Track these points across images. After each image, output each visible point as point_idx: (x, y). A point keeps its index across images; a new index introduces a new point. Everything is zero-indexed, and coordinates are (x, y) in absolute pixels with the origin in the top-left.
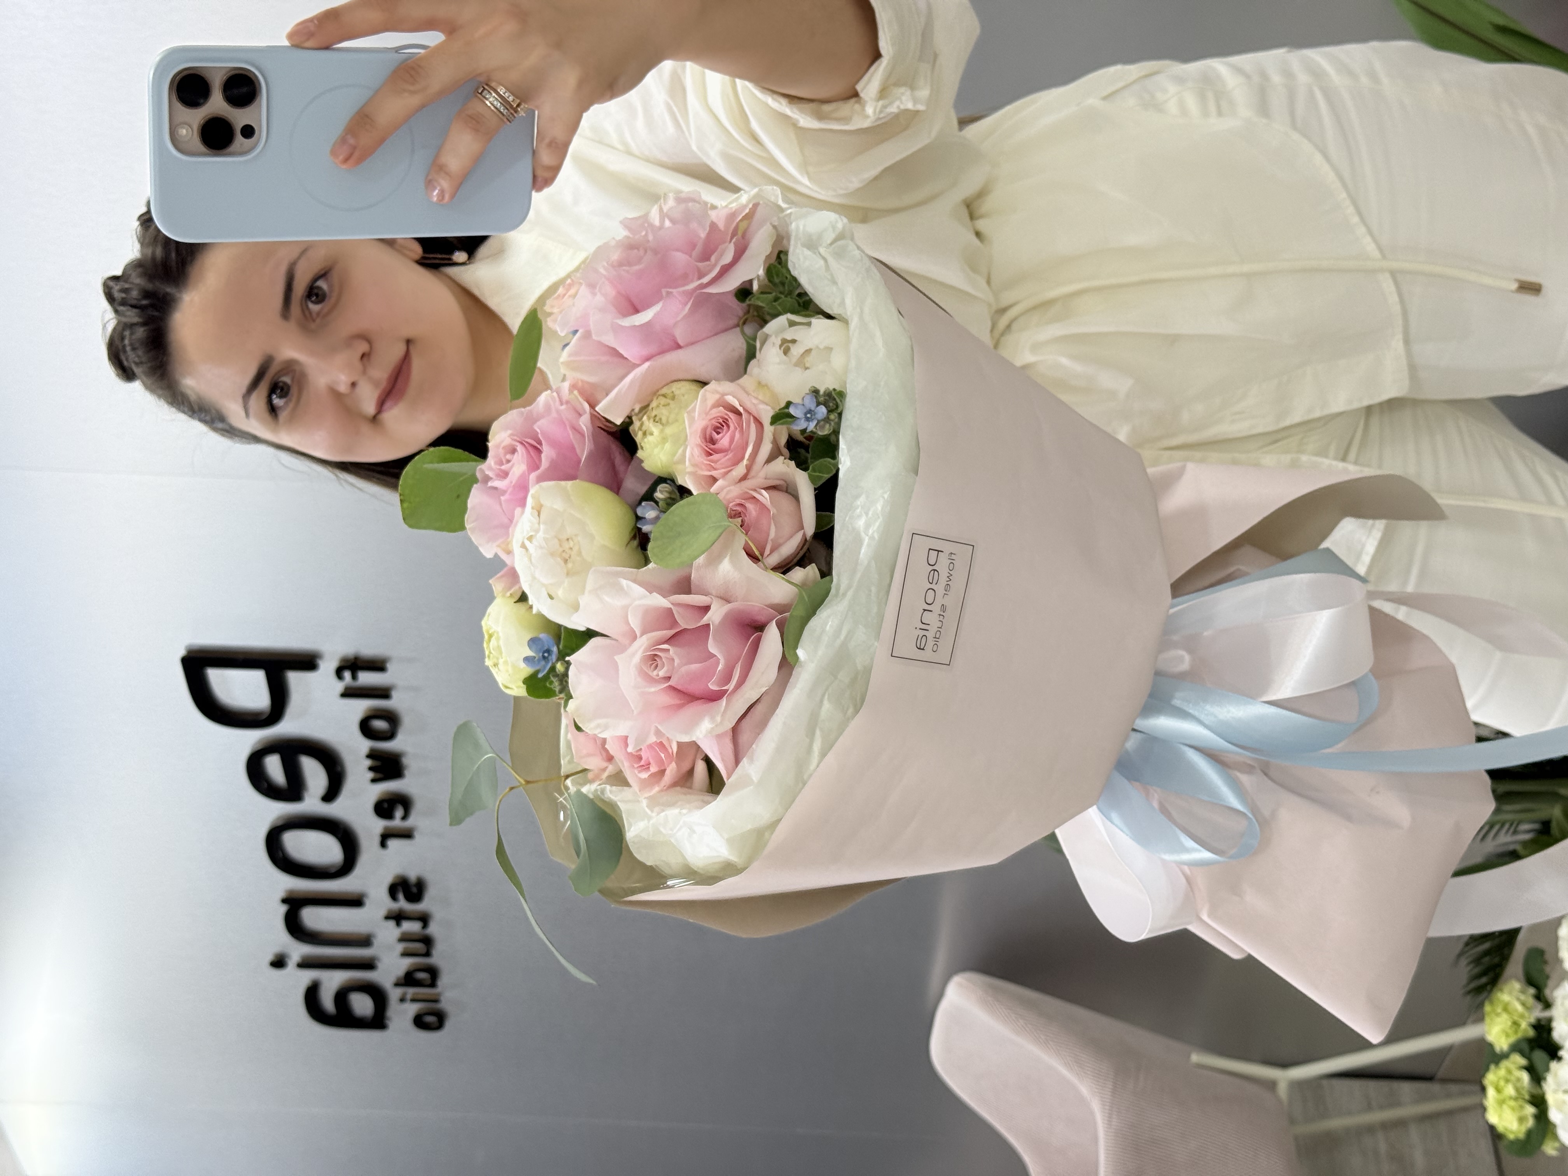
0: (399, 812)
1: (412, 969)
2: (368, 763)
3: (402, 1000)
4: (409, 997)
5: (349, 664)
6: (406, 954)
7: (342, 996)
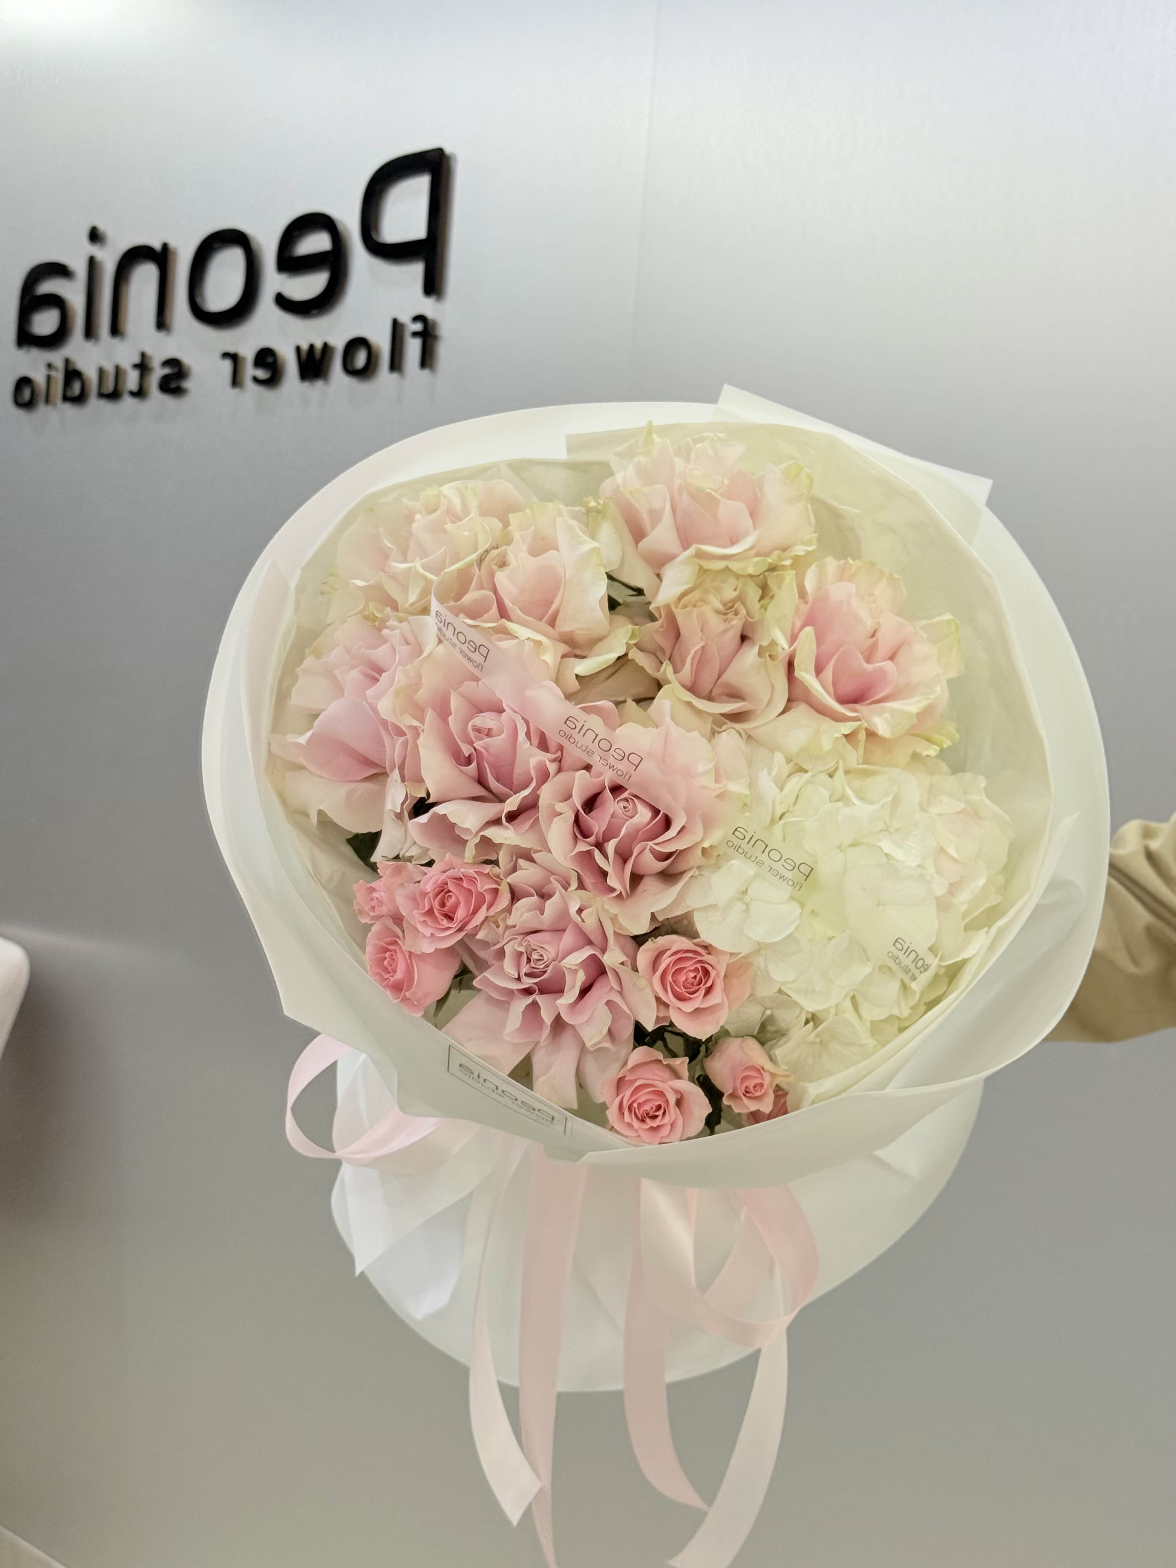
7: (56, 301)
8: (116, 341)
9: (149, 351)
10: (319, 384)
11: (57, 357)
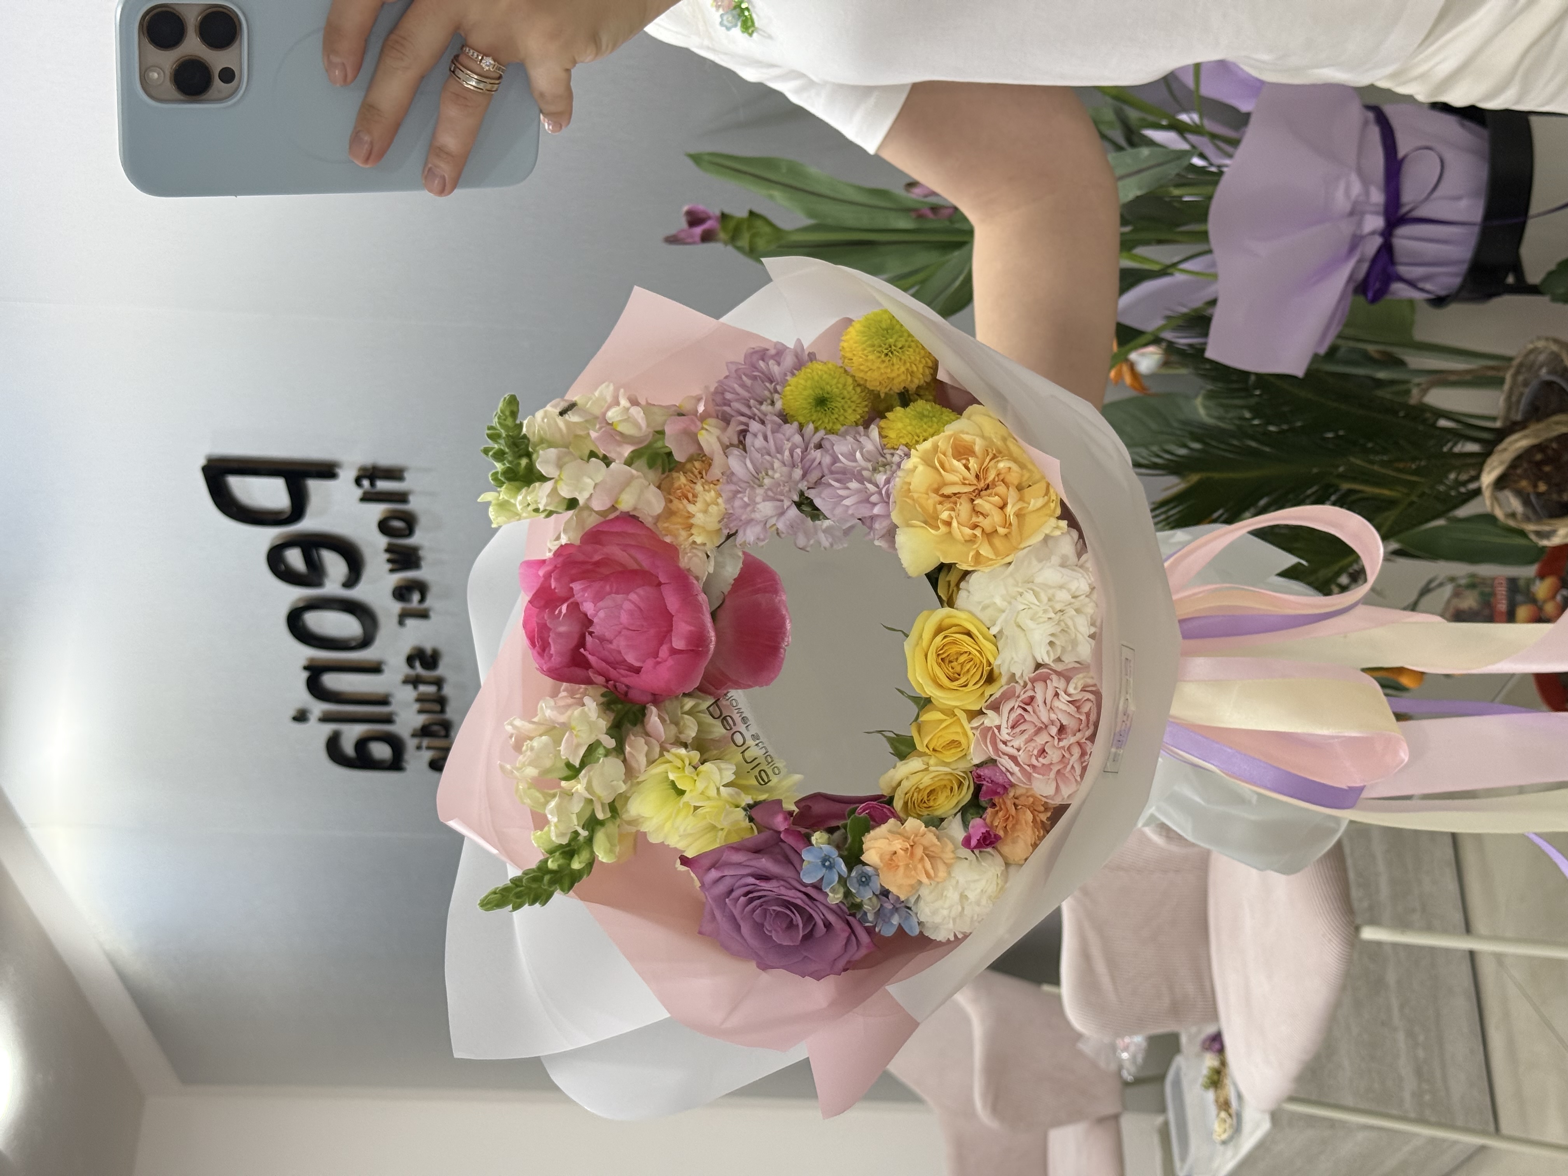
0: (416, 597)
1: (427, 723)
2: (387, 556)
3: (419, 748)
4: (424, 745)
5: (368, 474)
6: (421, 711)
7: (361, 744)
8: (393, 700)
9: (400, 677)
10: (422, 553)
11: (411, 743)
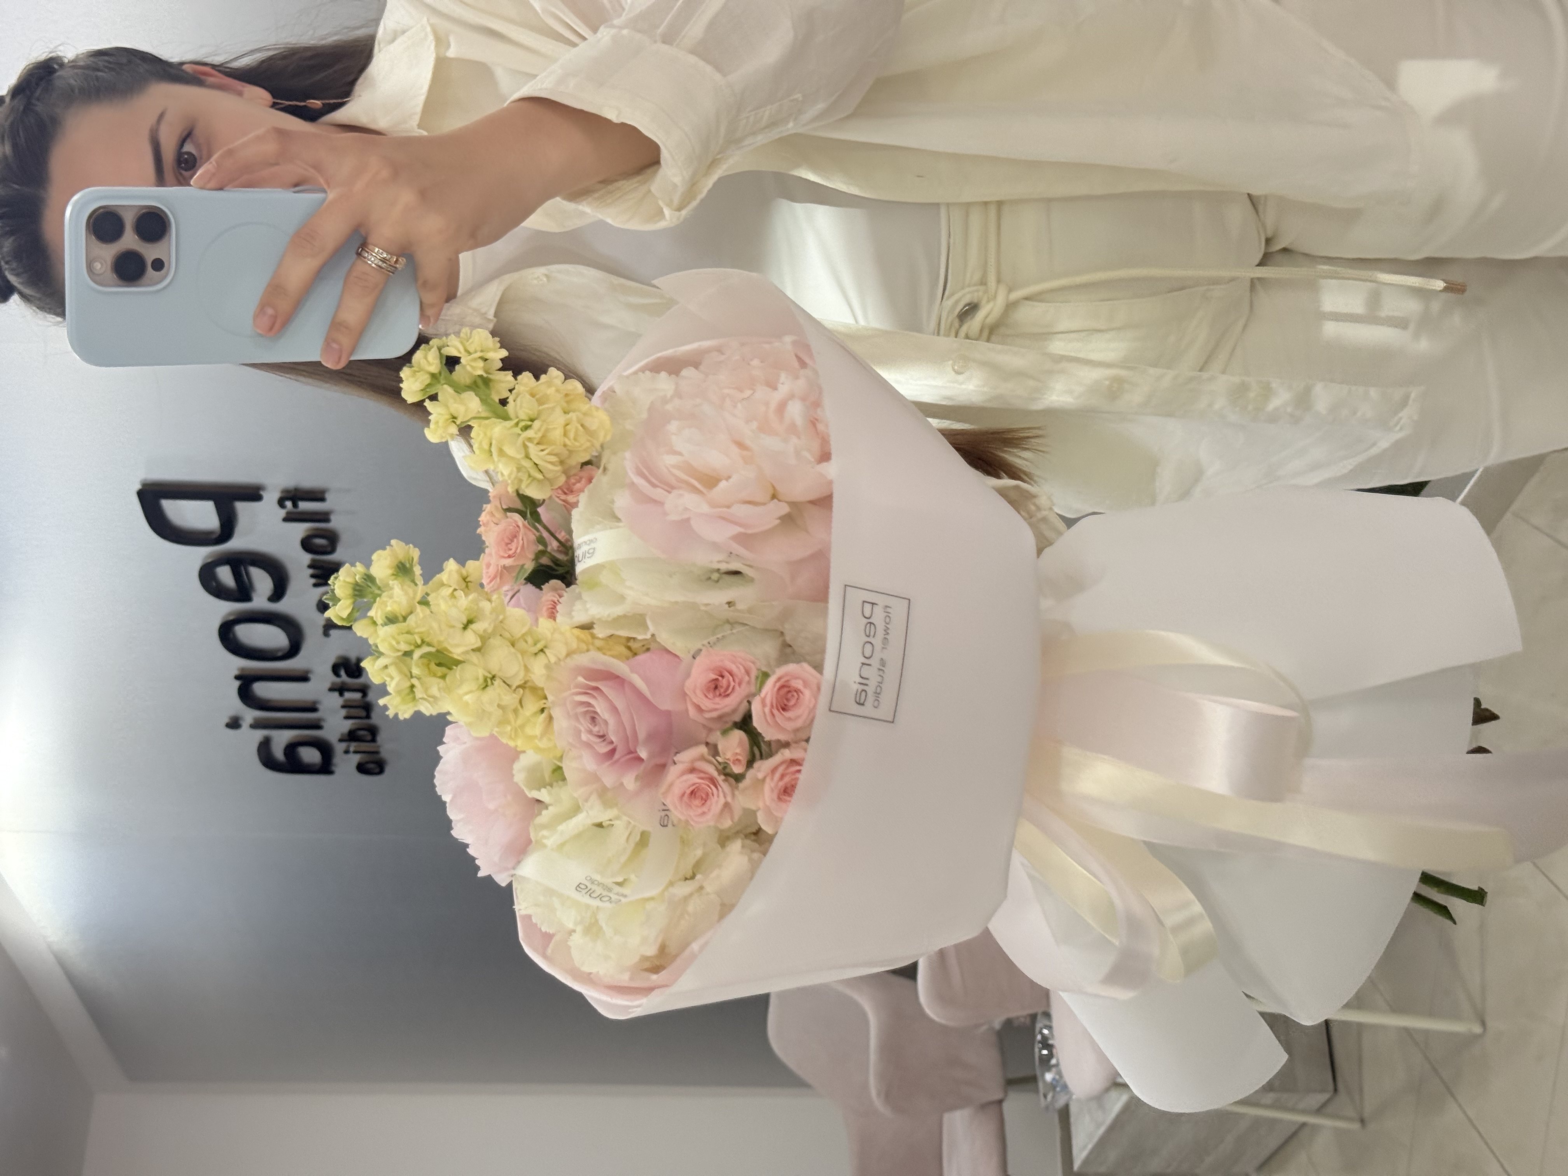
1: (354, 727)
2: (311, 571)
3: (347, 752)
4: (352, 749)
5: (291, 496)
6: (347, 718)
8: (320, 707)
